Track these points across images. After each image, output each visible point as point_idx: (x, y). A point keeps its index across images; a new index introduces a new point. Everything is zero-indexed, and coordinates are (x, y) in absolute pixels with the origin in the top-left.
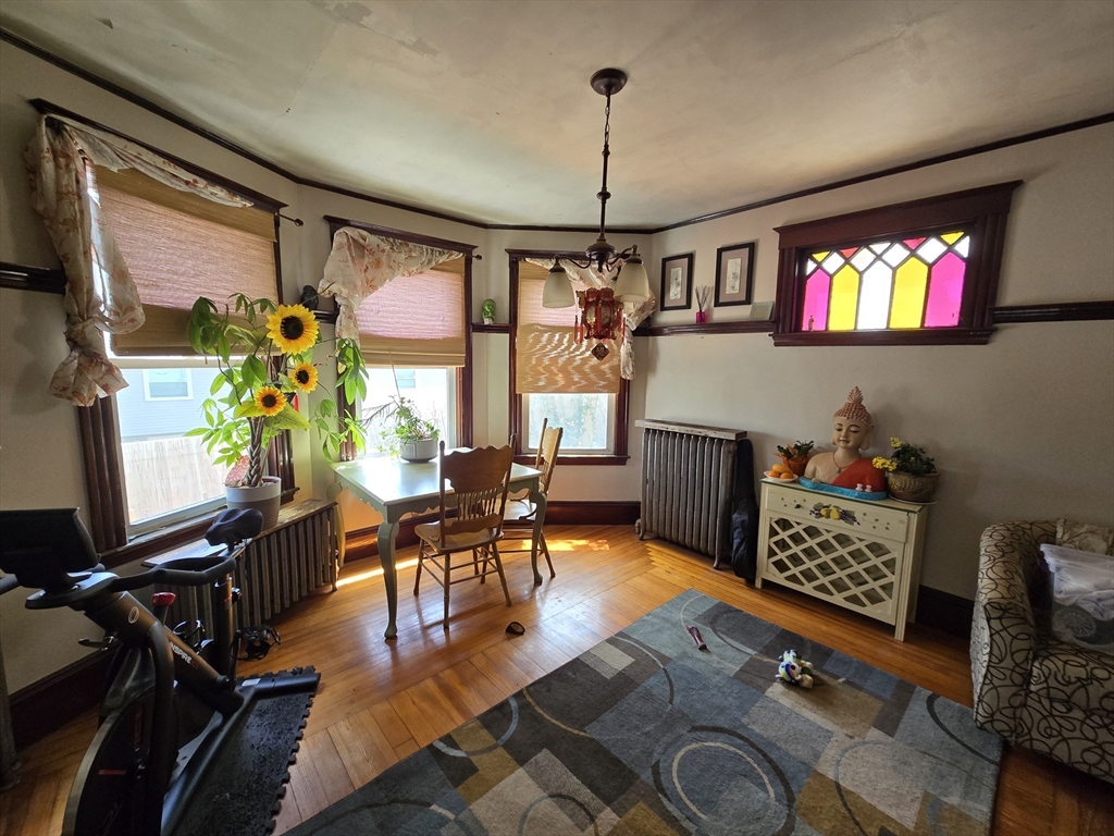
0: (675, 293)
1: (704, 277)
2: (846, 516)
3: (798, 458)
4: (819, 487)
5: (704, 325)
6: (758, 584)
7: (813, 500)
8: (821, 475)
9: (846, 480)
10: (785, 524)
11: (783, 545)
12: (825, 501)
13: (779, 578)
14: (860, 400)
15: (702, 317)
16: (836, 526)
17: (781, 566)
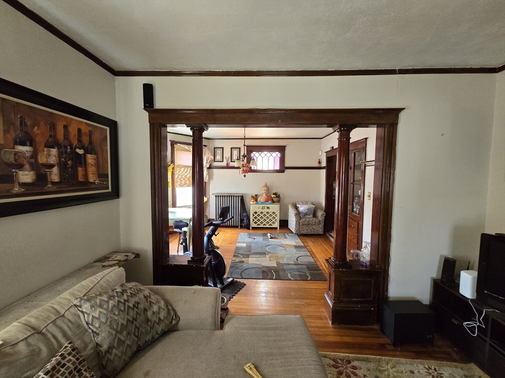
0: (218, 157)
1: (227, 154)
2: (268, 208)
3: (255, 198)
4: (262, 203)
5: (228, 167)
6: (251, 229)
7: (261, 206)
8: (261, 201)
9: (267, 201)
10: (256, 213)
11: (256, 218)
12: (264, 205)
13: (255, 226)
14: (266, 184)
15: (227, 164)
16: (266, 210)
17: (256, 223)
